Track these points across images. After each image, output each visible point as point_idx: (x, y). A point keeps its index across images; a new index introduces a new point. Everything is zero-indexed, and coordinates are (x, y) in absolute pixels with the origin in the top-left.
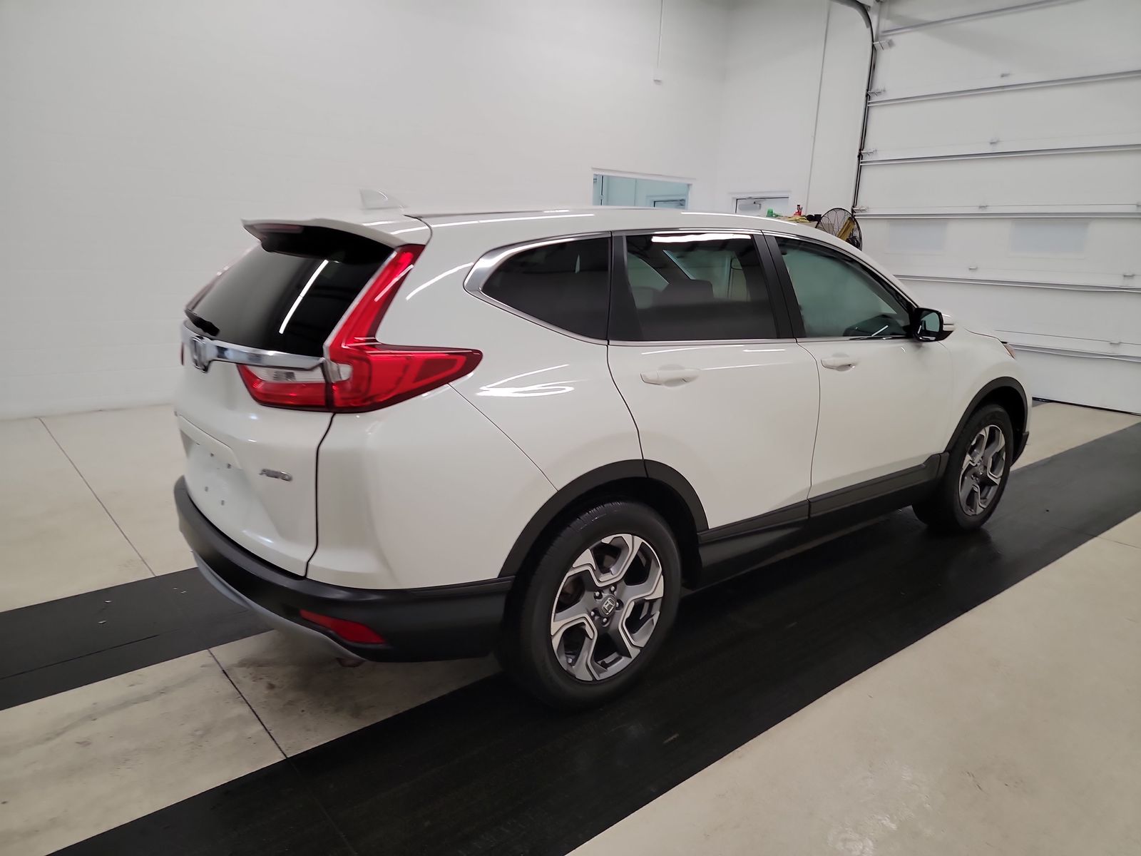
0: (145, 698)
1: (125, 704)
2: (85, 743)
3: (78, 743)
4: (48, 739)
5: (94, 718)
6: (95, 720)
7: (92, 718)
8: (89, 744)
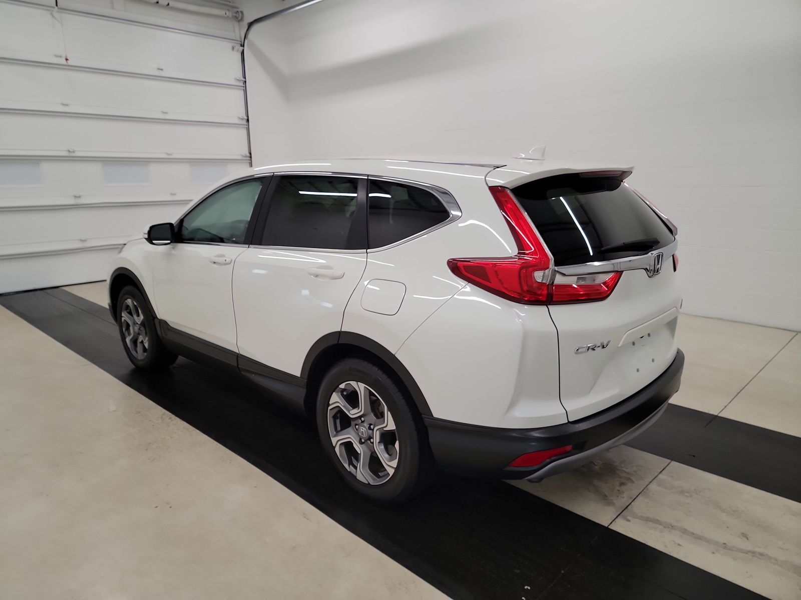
0: (684, 531)
1: (698, 538)
2: (745, 536)
3: (748, 539)
4: (761, 554)
5: (725, 545)
6: (725, 544)
7: (725, 546)
8: (743, 533)
